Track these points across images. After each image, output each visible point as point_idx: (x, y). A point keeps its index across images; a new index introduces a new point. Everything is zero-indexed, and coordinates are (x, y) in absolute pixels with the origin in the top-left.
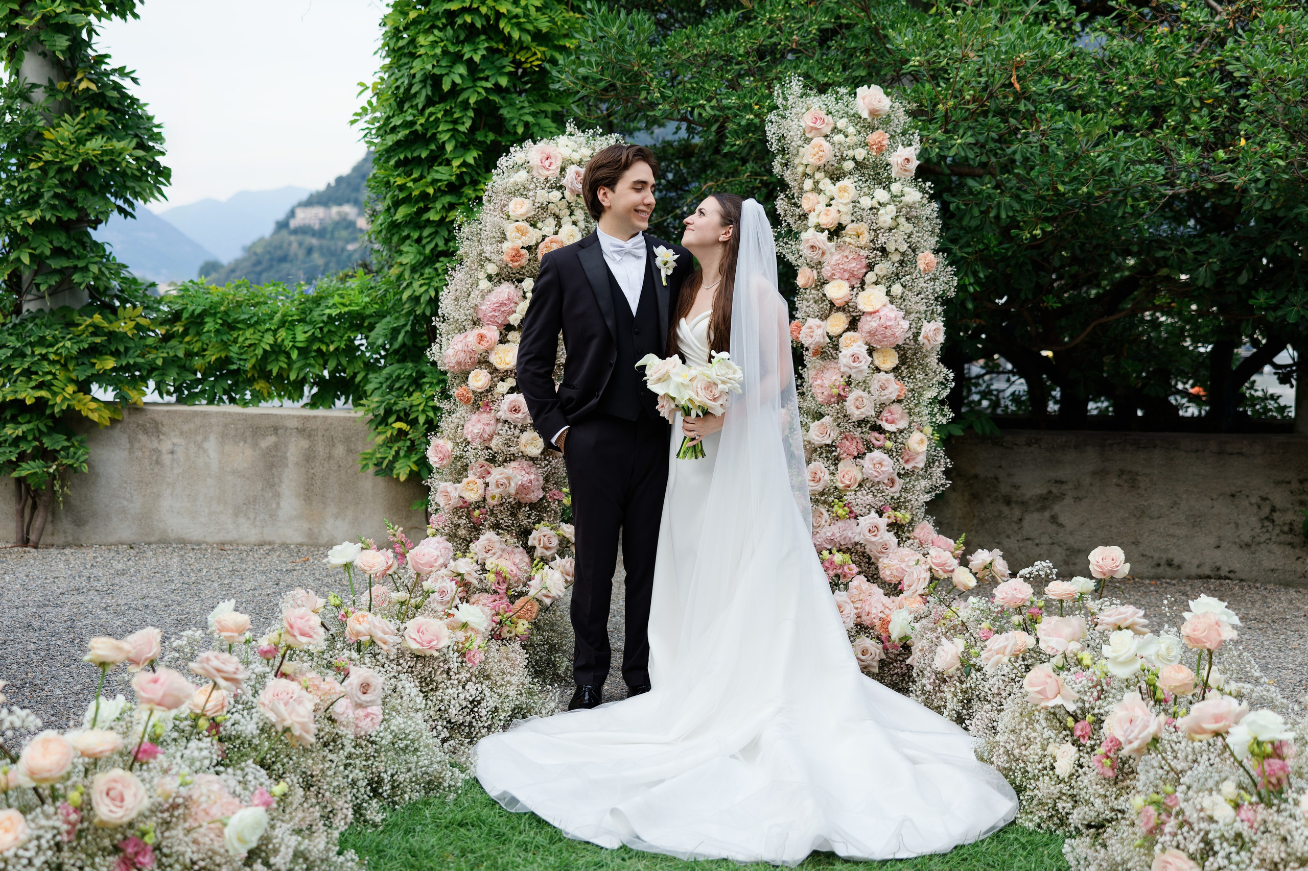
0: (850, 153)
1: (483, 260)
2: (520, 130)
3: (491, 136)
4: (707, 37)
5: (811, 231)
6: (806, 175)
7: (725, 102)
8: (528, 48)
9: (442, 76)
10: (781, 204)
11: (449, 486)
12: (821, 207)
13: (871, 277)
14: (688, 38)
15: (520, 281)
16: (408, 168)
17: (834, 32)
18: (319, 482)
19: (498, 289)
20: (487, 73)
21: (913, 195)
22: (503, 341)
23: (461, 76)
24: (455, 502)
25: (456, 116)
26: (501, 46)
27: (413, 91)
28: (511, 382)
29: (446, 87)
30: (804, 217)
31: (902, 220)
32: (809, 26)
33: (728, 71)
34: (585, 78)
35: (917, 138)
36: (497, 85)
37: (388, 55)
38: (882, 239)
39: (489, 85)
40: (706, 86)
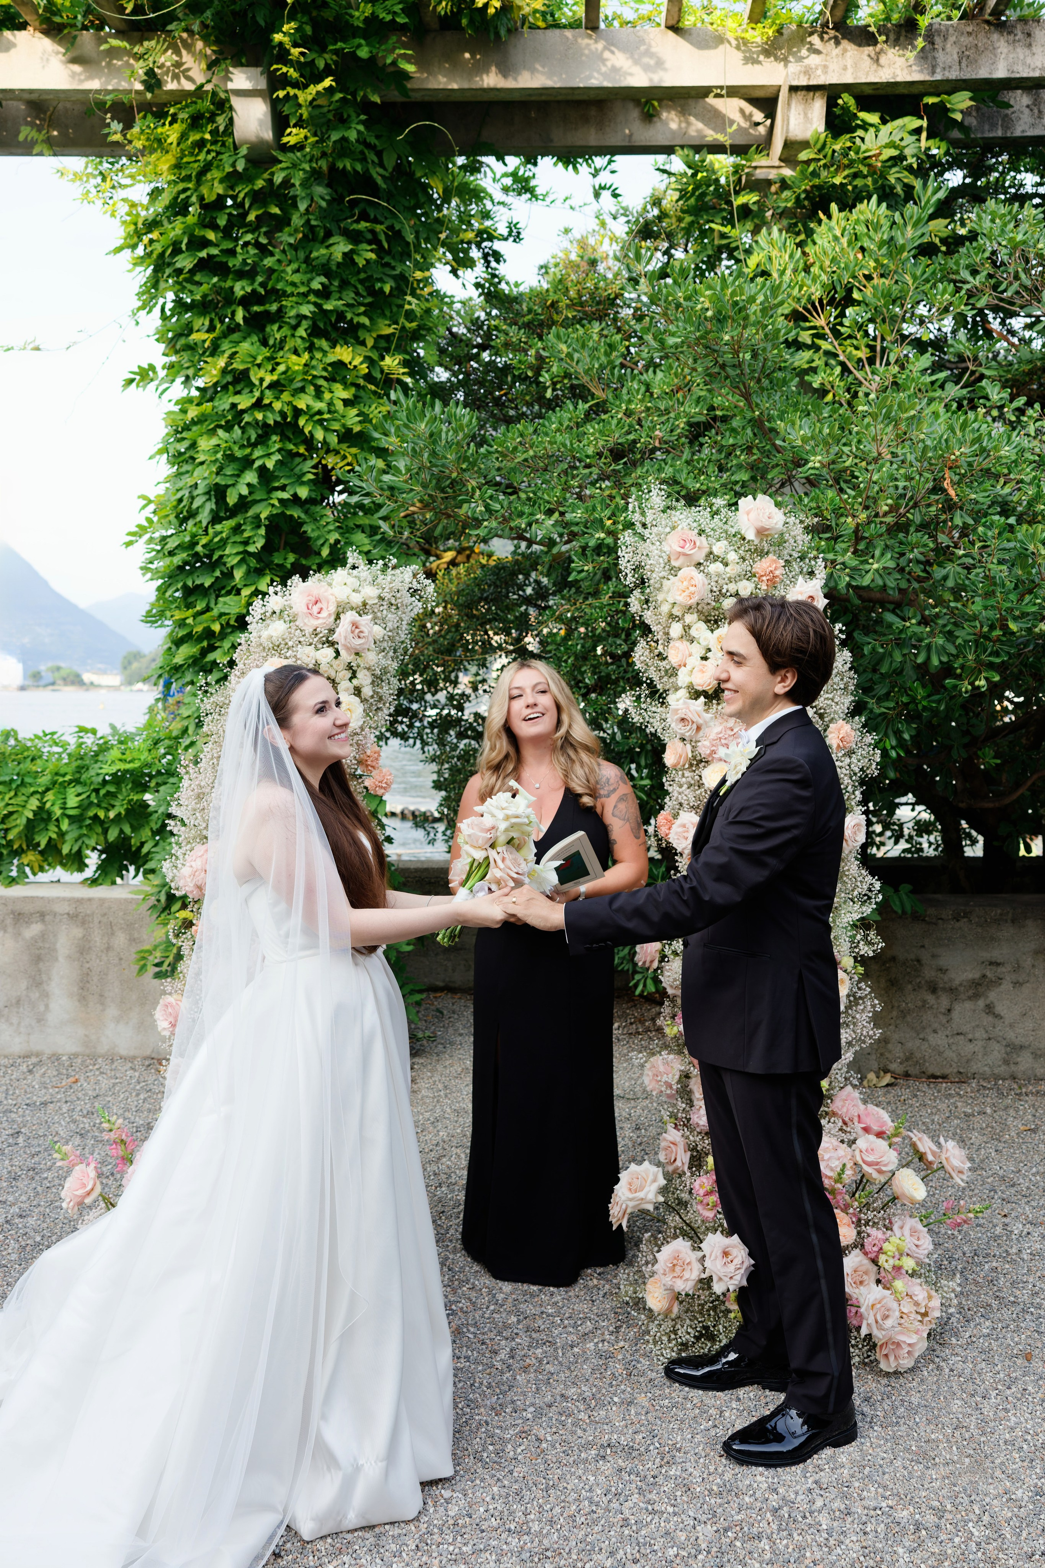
0: (733, 587)
2: (325, 552)
3: (291, 558)
4: (547, 434)
5: (683, 694)
6: (672, 617)
7: (569, 517)
8: (337, 452)
9: (227, 486)
10: (643, 656)
12: (694, 661)
14: (521, 435)
16: (191, 599)
17: (708, 426)
18: (95, 979)
20: (283, 481)
23: (249, 485)
25: (246, 535)
26: (302, 450)
27: (195, 506)
29: (232, 499)
30: (671, 672)
32: (676, 419)
33: (573, 477)
34: (392, 488)
36: (295, 495)
37: (169, 462)
39: (285, 495)
40: (546, 497)
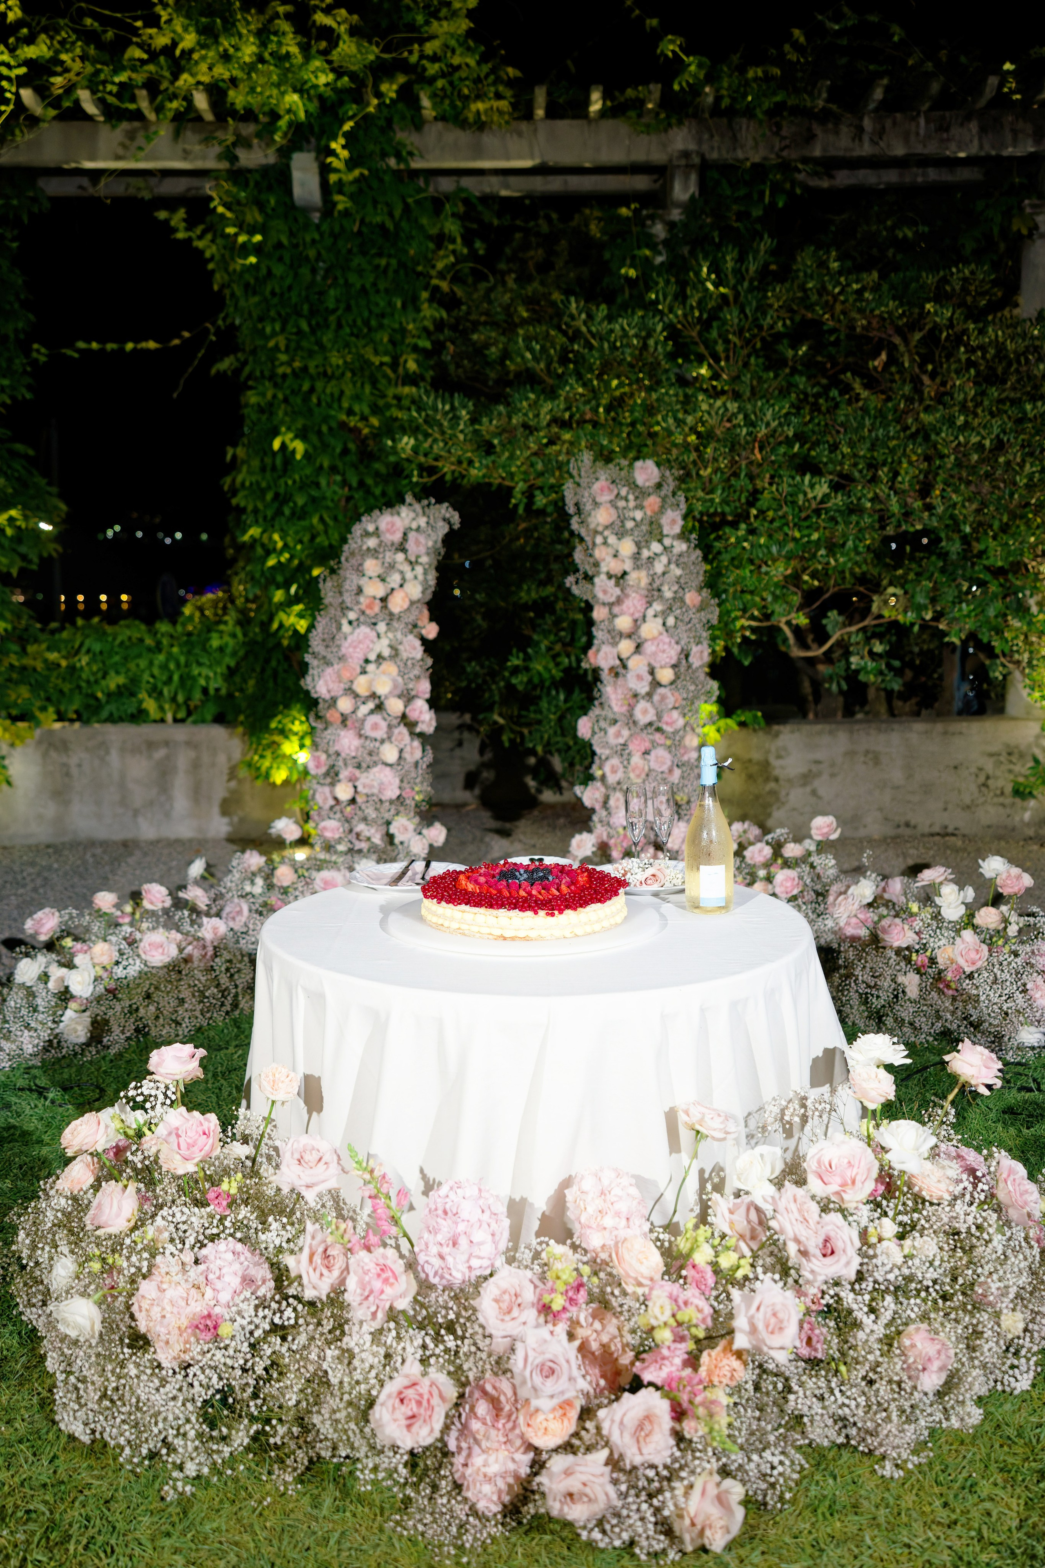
0: (631, 514)
1: (344, 609)
5: (603, 577)
6: (596, 532)
10: (578, 556)
11: (327, 790)
12: (609, 559)
13: (650, 612)
15: (375, 624)
19: (357, 631)
21: (681, 547)
22: (364, 672)
24: (331, 802)
28: (371, 705)
30: (596, 564)
31: (673, 566)
35: (683, 499)
38: (658, 582)
